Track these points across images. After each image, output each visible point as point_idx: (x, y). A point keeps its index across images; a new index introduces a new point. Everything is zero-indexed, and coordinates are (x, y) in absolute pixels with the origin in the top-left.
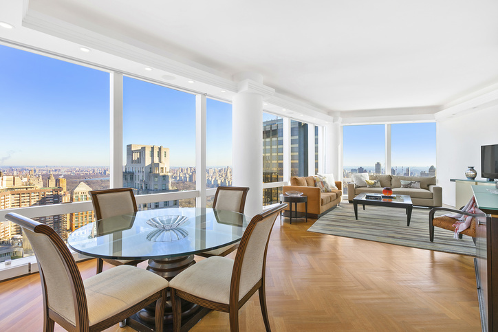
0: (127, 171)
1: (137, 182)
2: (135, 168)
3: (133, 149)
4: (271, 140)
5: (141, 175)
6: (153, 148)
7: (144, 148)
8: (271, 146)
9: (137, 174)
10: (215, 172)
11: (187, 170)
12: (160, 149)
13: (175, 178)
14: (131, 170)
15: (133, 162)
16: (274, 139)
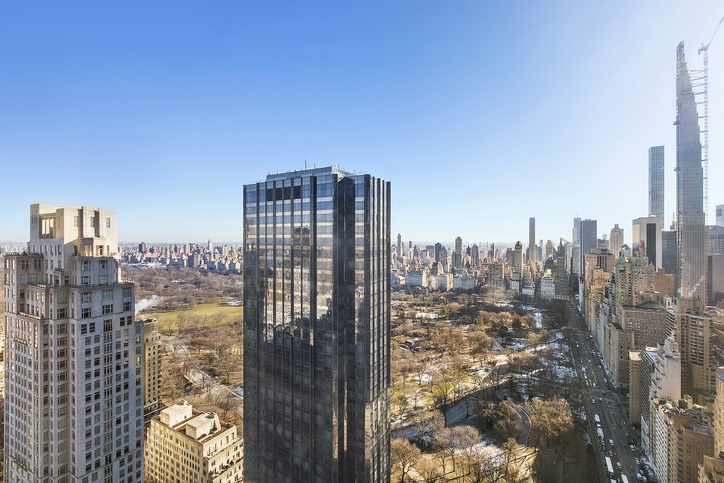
0: (32, 251)
1: (50, 272)
2: (44, 248)
3: (42, 212)
4: (292, 203)
5: (55, 259)
6: (81, 211)
7: (61, 212)
8: (292, 212)
9: (49, 258)
10: (231, 252)
11: (185, 248)
12: (97, 214)
13: (163, 261)
14: (38, 251)
15: (41, 236)
16: (297, 201)
